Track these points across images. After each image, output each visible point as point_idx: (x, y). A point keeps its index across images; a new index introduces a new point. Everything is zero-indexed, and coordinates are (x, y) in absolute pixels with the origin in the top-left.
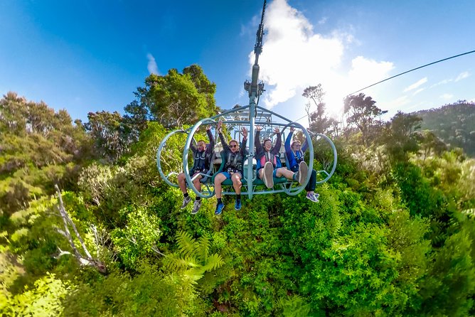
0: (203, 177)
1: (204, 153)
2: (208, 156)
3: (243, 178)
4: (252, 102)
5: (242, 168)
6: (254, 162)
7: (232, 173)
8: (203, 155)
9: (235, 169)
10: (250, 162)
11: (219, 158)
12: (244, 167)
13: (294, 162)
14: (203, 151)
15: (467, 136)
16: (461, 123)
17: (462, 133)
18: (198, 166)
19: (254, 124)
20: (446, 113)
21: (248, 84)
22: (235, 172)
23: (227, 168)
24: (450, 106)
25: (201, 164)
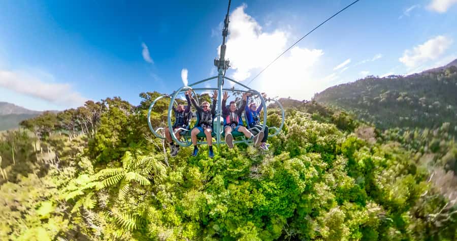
0: (183, 131)
1: (183, 112)
2: (186, 114)
3: (213, 131)
4: (220, 74)
5: (212, 123)
6: (222, 119)
7: (205, 128)
8: (183, 114)
9: (207, 124)
10: (219, 119)
11: (195, 116)
12: (214, 123)
13: (252, 120)
14: (182, 111)
15: (372, 101)
16: (369, 92)
17: (368, 99)
18: (179, 122)
19: (222, 91)
20: (358, 86)
21: (217, 61)
22: (207, 127)
23: (201, 124)
24: (362, 80)
25: (181, 121)
